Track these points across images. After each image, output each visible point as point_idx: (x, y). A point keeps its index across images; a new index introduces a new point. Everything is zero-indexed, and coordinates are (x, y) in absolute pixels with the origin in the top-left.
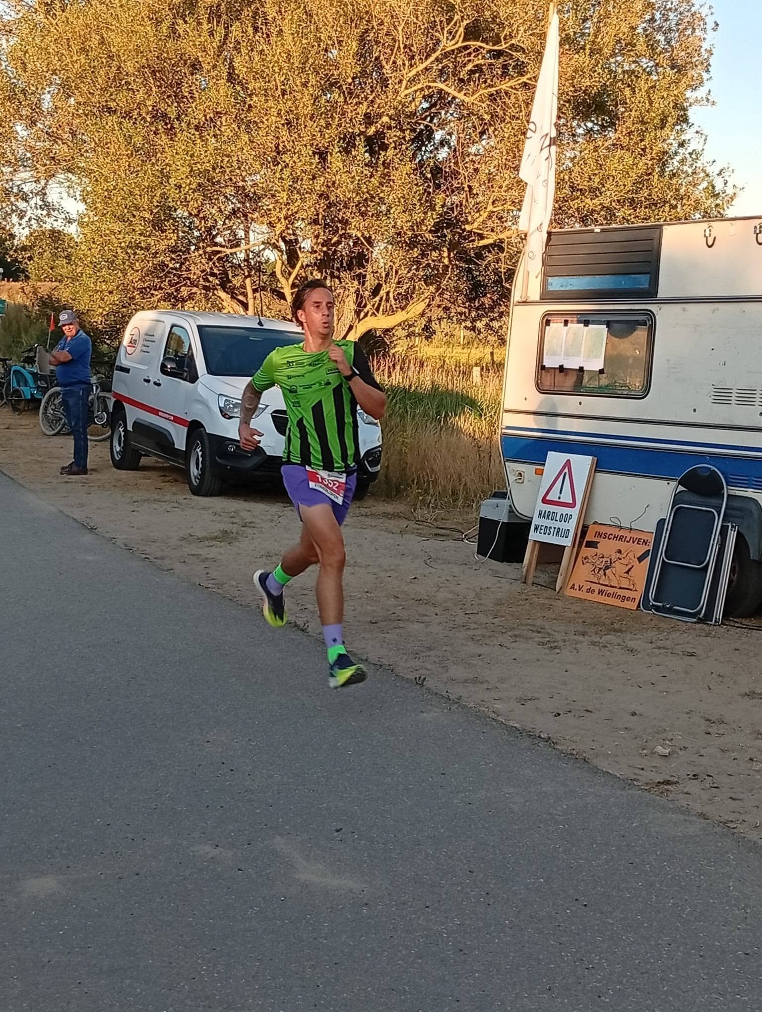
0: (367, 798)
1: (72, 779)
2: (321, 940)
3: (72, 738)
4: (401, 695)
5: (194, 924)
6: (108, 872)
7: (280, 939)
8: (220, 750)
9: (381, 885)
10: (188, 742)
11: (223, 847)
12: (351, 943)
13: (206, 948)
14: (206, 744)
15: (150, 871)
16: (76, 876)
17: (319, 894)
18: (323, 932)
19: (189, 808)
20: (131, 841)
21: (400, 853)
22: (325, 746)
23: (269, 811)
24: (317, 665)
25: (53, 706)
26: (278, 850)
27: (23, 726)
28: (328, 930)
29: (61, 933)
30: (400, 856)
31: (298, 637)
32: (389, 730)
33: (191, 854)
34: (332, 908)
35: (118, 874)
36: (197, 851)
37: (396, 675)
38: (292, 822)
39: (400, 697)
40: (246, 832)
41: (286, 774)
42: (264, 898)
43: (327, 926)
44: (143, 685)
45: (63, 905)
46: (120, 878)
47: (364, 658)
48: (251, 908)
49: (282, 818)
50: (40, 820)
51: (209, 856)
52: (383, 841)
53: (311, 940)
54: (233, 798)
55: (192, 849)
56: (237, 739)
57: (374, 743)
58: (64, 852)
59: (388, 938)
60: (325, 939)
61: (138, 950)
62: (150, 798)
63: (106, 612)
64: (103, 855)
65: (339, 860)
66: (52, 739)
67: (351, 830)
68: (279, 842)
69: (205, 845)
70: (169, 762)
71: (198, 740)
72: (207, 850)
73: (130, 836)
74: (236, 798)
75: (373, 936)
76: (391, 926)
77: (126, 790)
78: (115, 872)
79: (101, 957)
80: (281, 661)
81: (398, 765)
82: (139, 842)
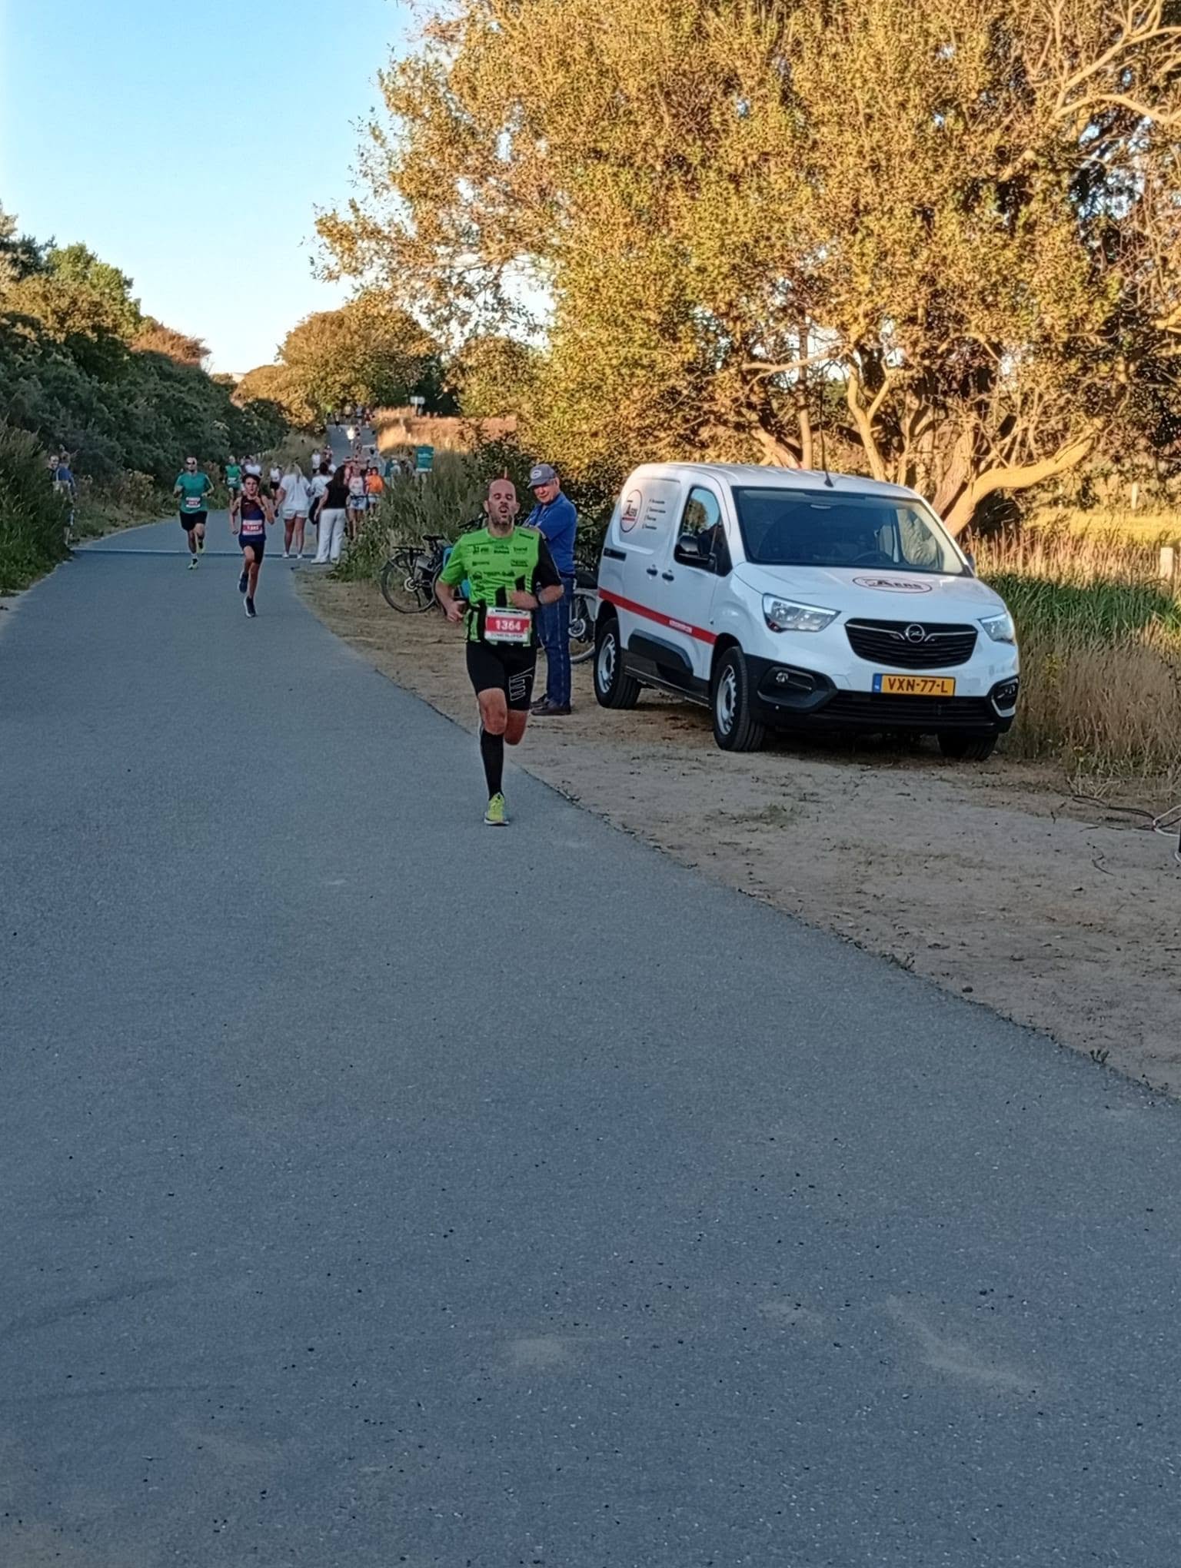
0: (1029, 1242)
1: (571, 1187)
2: (973, 1466)
3: (566, 1123)
4: (1071, 1078)
5: (773, 1427)
6: (637, 1337)
7: (908, 1460)
8: (791, 1153)
9: (1062, 1384)
10: (742, 1138)
11: (808, 1308)
12: (1022, 1474)
13: (795, 1465)
14: (769, 1143)
15: (699, 1338)
16: (589, 1339)
17: (963, 1391)
18: (974, 1453)
19: (751, 1243)
20: (667, 1289)
21: (1089, 1335)
22: (955, 1156)
23: (874, 1254)
24: (933, 1025)
25: (535, 1072)
26: (895, 1318)
27: (493, 1101)
28: (983, 1451)
29: (573, 1426)
30: (1090, 1339)
31: (899, 979)
32: (1057, 1134)
33: (760, 1315)
34: (986, 1416)
35: (651, 1340)
36: (768, 1311)
37: (1061, 1046)
38: (911, 1274)
39: (1070, 1082)
40: (842, 1286)
41: (897, 1197)
42: (878, 1394)
43: (982, 1445)
44: (668, 1046)
45: (572, 1383)
46: (655, 1347)
47: (1006, 1015)
48: (860, 1407)
49: (897, 1267)
50: (529, 1249)
51: (788, 1321)
52: (1060, 1314)
53: (956, 1464)
54: (818, 1231)
55: (760, 1307)
56: (815, 1137)
57: (1034, 1154)
58: (569, 1300)
59: (1080, 1470)
60: (981, 1466)
61: (690, 1462)
62: (690, 1224)
63: (602, 930)
64: (626, 1309)
65: (992, 1339)
66: (537, 1125)
67: (1007, 1292)
68: (893, 1304)
69: (780, 1302)
70: (714, 1168)
71: (757, 1136)
72: (781, 1310)
73: (666, 1281)
74: (822, 1231)
75: (1056, 1465)
76: (1084, 1452)
77: (653, 1210)
78: (646, 1336)
79: (636, 1469)
80: (874, 1016)
81: (1076, 1193)
82: (678, 1291)
